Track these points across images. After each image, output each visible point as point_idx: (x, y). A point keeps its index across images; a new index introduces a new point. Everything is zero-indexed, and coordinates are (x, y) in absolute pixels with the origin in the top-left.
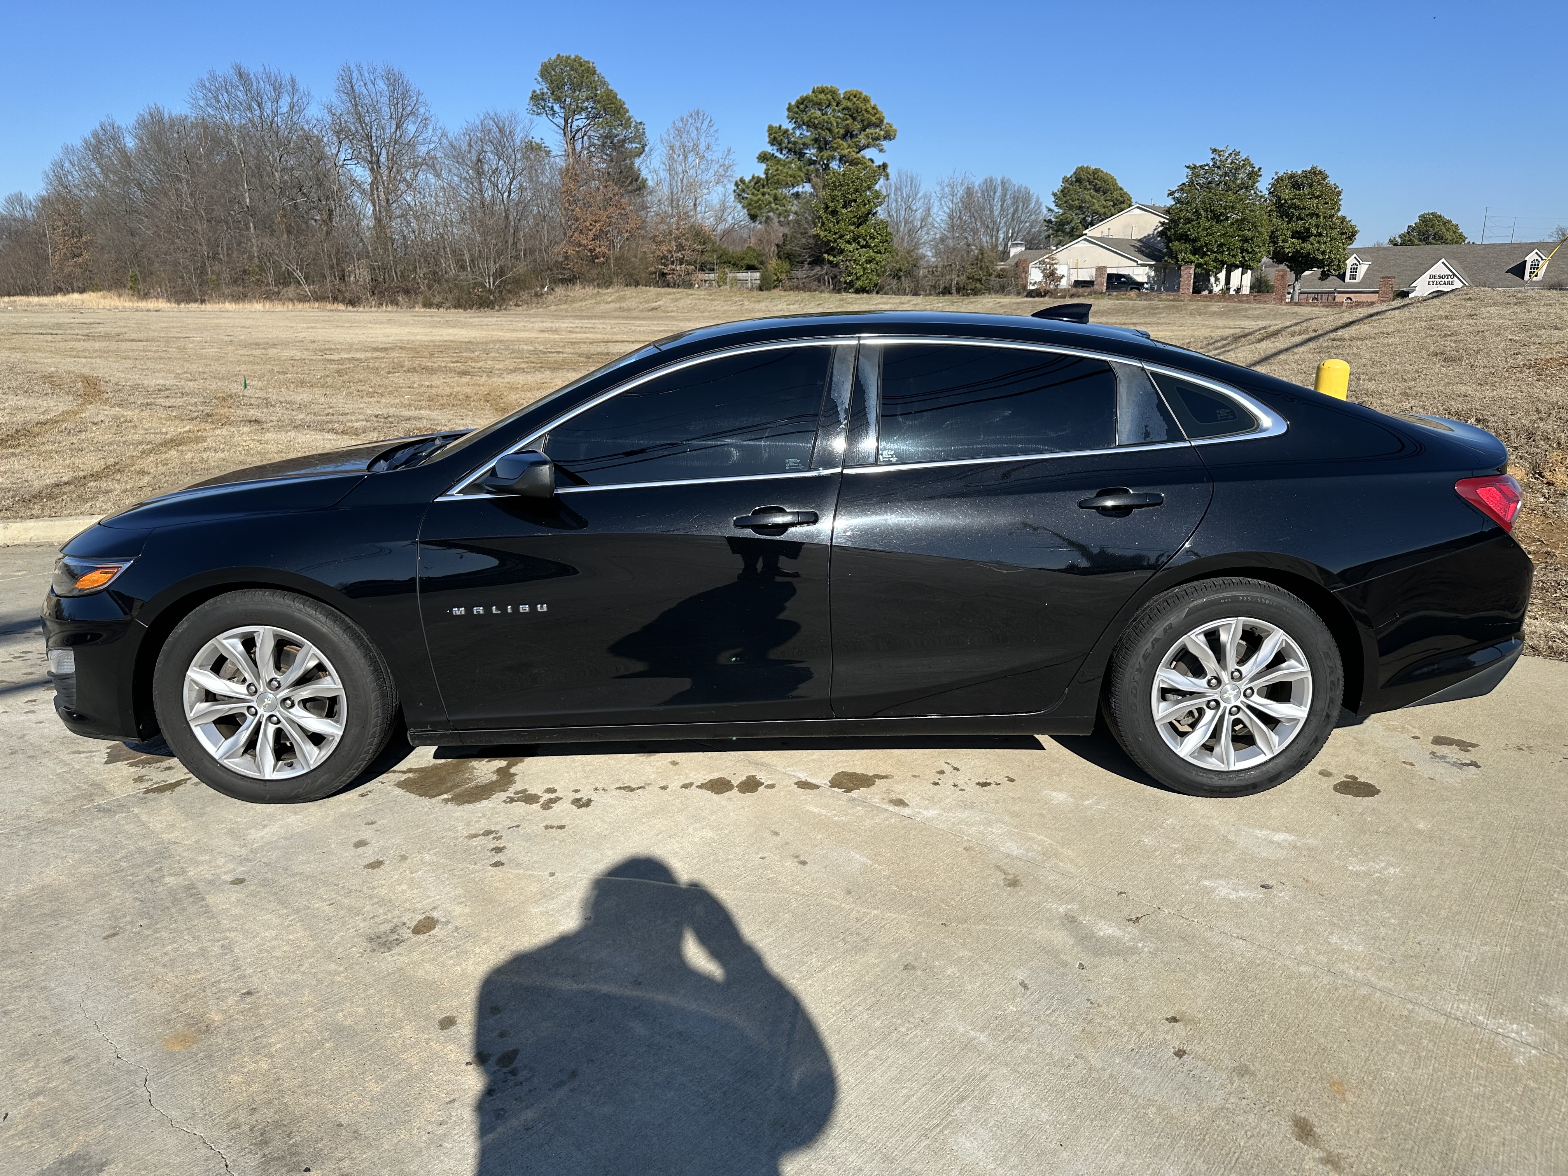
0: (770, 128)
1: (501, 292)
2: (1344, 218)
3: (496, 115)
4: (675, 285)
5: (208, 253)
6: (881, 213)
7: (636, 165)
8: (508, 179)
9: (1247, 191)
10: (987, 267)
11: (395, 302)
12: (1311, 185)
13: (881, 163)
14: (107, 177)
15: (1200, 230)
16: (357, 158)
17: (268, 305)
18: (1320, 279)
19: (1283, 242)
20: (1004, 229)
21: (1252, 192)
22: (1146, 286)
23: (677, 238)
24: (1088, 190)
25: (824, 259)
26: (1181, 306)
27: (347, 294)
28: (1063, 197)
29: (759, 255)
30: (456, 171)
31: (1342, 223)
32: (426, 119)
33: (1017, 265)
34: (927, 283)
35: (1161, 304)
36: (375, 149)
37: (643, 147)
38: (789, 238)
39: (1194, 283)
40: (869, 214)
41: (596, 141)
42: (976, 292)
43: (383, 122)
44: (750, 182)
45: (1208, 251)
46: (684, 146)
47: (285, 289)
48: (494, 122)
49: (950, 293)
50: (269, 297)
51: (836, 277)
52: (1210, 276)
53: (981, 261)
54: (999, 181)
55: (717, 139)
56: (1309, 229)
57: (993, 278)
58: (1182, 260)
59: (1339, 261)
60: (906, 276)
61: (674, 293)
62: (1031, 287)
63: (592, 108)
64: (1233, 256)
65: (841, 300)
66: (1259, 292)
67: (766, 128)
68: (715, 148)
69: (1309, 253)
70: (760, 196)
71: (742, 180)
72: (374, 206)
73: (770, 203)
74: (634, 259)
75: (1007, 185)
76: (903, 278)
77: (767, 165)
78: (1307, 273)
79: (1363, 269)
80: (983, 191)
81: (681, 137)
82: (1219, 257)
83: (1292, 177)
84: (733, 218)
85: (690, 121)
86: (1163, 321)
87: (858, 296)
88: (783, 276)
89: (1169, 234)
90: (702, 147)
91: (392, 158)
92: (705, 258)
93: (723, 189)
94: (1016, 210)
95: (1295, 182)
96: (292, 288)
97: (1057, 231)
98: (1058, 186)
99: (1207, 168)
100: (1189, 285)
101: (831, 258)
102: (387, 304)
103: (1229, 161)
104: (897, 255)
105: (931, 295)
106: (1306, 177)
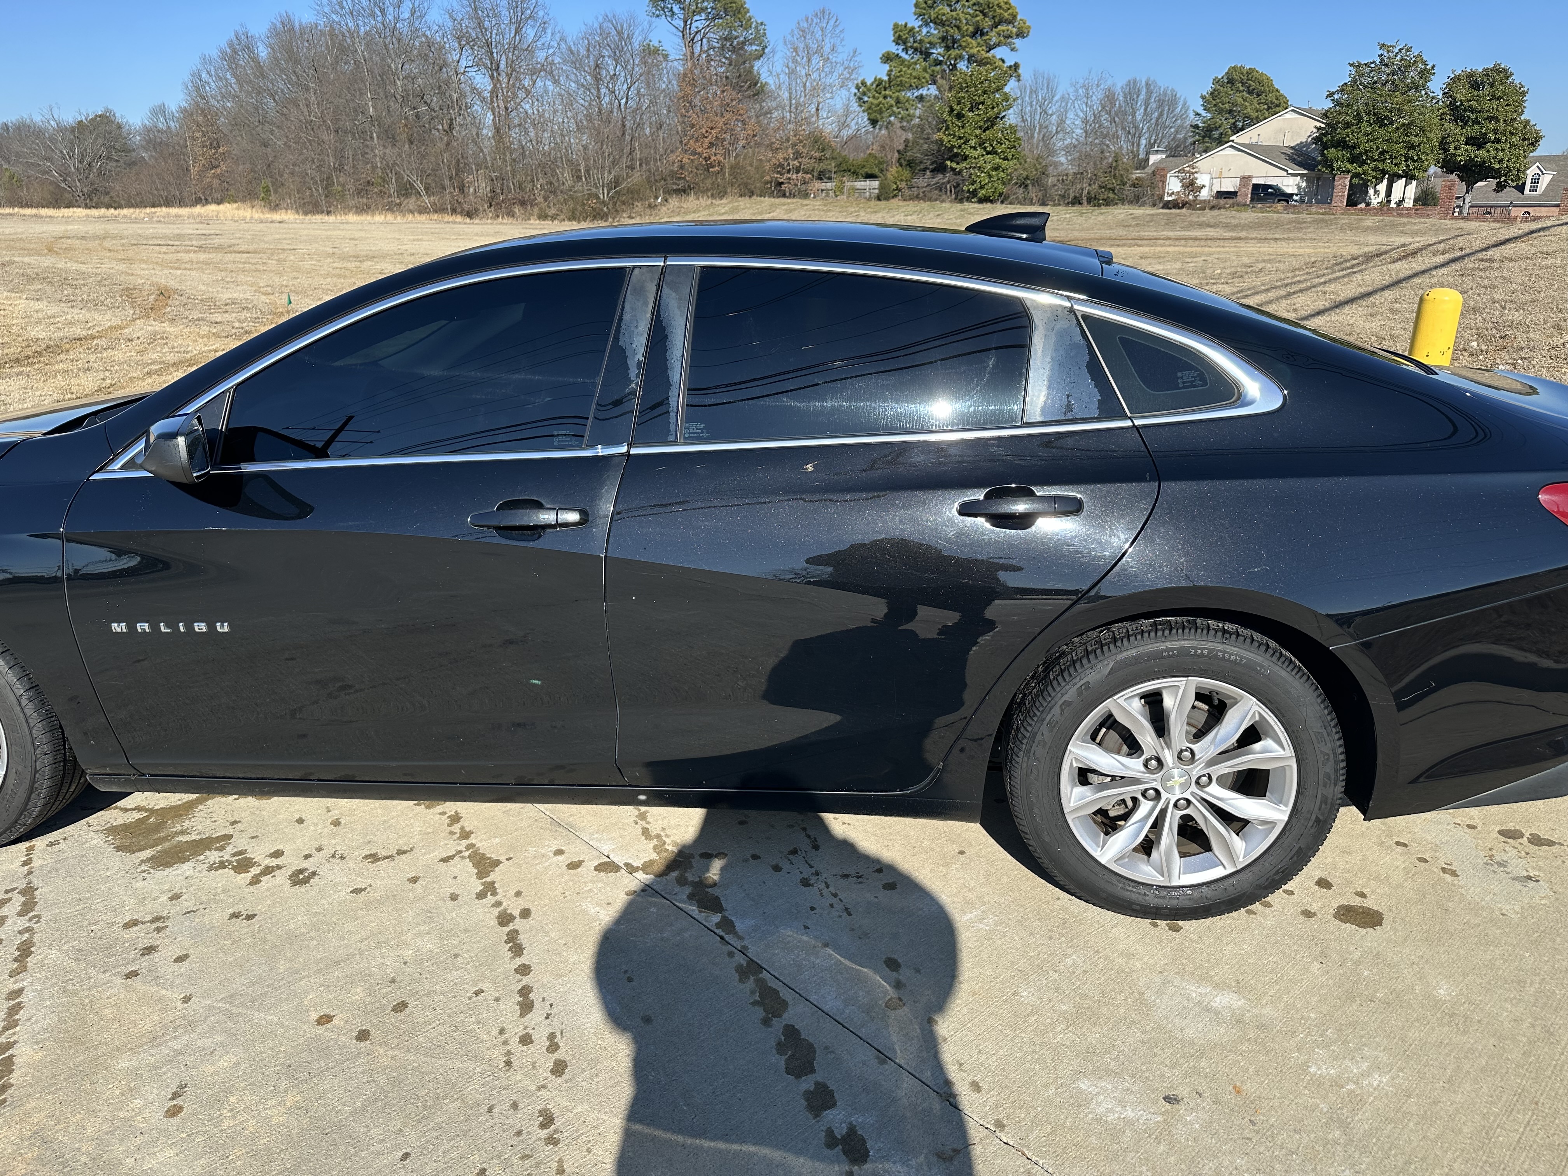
0: (896, 26)
1: (615, 204)
2: (1527, 123)
3: (614, 16)
4: (792, 195)
5: (334, 164)
6: (1012, 117)
7: (756, 68)
8: (626, 85)
9: (1416, 92)
10: (1122, 176)
11: (511, 214)
12: (1492, 85)
13: (1012, 64)
14: (241, 87)
15: (1360, 135)
16: (477, 65)
17: (390, 217)
18: (1495, 190)
19: (1455, 148)
20: (1147, 135)
21: (1423, 92)
22: (1295, 197)
23: (794, 145)
24: (1240, 92)
25: (946, 166)
26: (1331, 220)
27: (465, 206)
28: (1213, 100)
29: (881, 163)
30: (573, 77)
31: (1525, 127)
32: (544, 23)
33: (1154, 173)
34: (1055, 193)
35: (1309, 218)
36: (495, 55)
37: (763, 49)
38: (910, 144)
39: (1349, 196)
40: (997, 117)
41: (715, 44)
42: (1108, 203)
43: (503, 26)
44: (872, 85)
45: (1367, 159)
46: (808, 48)
47: (406, 201)
48: (612, 24)
49: (1080, 203)
50: (390, 208)
51: (958, 185)
52: (1368, 186)
53: (1115, 169)
54: (1143, 83)
55: (842, 40)
56: (1486, 134)
57: (1127, 187)
58: (1338, 169)
59: (1518, 170)
60: (1033, 185)
61: (788, 204)
62: (1167, 198)
63: (712, 8)
64: (1396, 165)
65: (962, 210)
66: (1425, 204)
67: (892, 27)
68: (840, 49)
69: (1484, 162)
70: (881, 99)
71: (863, 83)
72: (494, 114)
73: (892, 106)
74: (749, 168)
75: (1152, 87)
76: (1030, 187)
77: (890, 66)
78: (1480, 184)
79: (1545, 180)
80: (1125, 94)
81: (805, 38)
82: (1380, 166)
83: (1471, 75)
84: (857, 123)
85: (815, 20)
86: (1309, 236)
87: (981, 206)
88: (903, 185)
89: (1325, 140)
90: (827, 49)
91: (511, 64)
92: (822, 166)
93: (847, 93)
94: (1161, 115)
95: (1474, 82)
96: (412, 200)
97: (1204, 137)
98: (1207, 88)
99: (1373, 65)
100: (1343, 196)
101: (954, 165)
102: (503, 217)
103: (1399, 57)
104: (1026, 162)
105: (1060, 205)
106: (1487, 75)
